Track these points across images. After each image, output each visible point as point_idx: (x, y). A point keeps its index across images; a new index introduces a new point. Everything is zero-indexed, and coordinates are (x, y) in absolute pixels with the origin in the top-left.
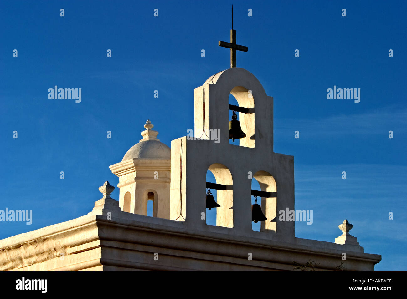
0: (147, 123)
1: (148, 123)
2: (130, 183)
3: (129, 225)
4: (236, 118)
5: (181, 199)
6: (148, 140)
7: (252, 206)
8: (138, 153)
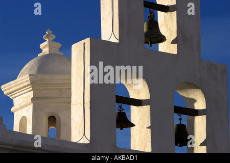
0: (47, 33)
1: (49, 33)
2: (26, 105)
3: (16, 146)
4: (154, 17)
5: (84, 115)
6: (48, 53)
7: (175, 126)
8: (36, 69)
